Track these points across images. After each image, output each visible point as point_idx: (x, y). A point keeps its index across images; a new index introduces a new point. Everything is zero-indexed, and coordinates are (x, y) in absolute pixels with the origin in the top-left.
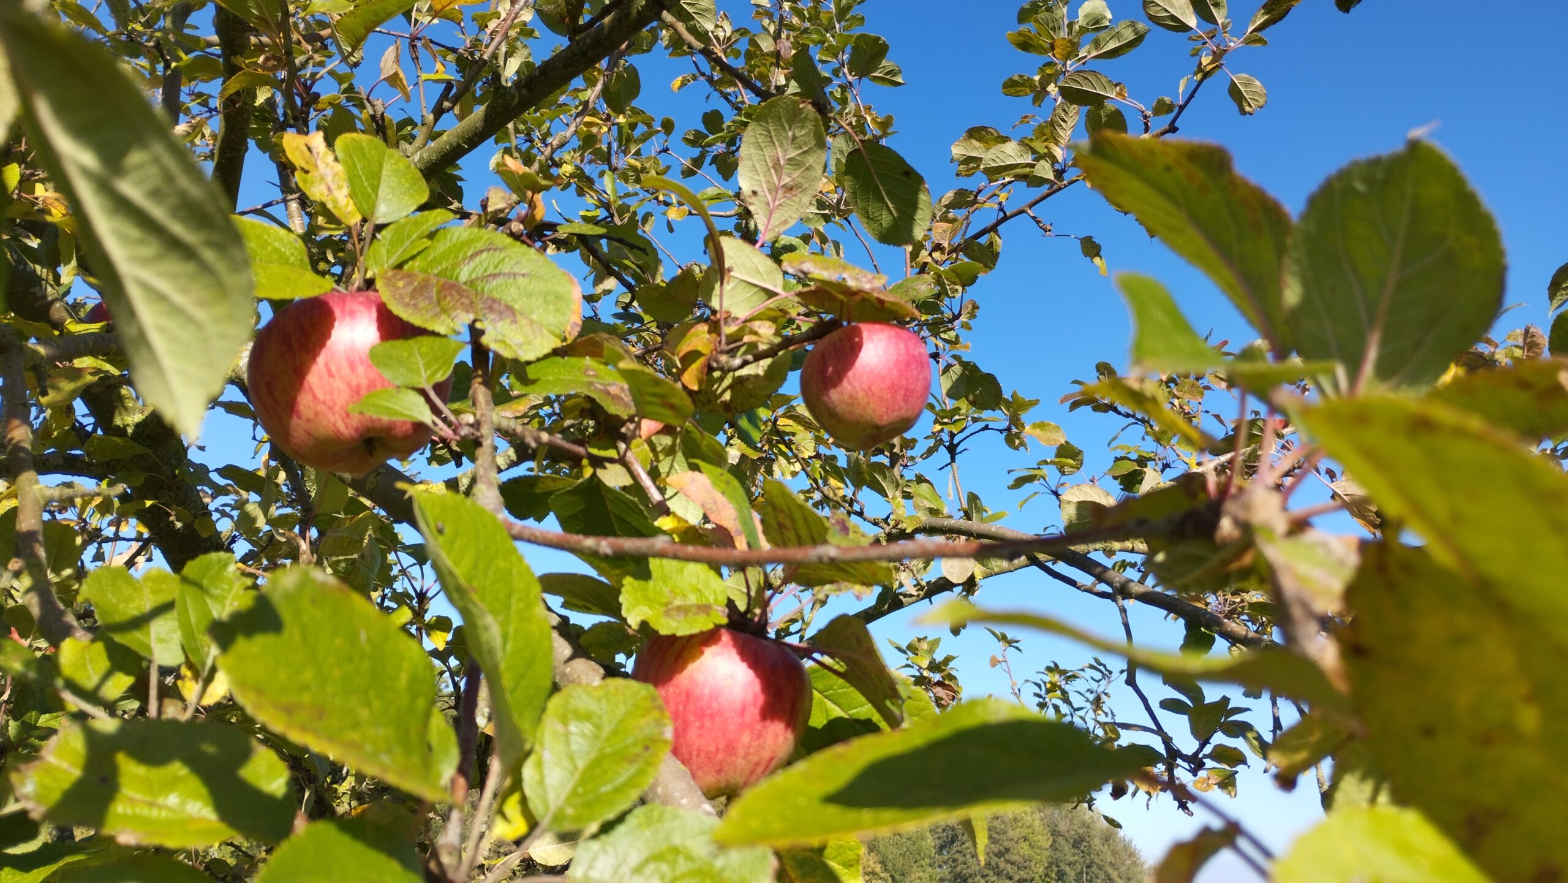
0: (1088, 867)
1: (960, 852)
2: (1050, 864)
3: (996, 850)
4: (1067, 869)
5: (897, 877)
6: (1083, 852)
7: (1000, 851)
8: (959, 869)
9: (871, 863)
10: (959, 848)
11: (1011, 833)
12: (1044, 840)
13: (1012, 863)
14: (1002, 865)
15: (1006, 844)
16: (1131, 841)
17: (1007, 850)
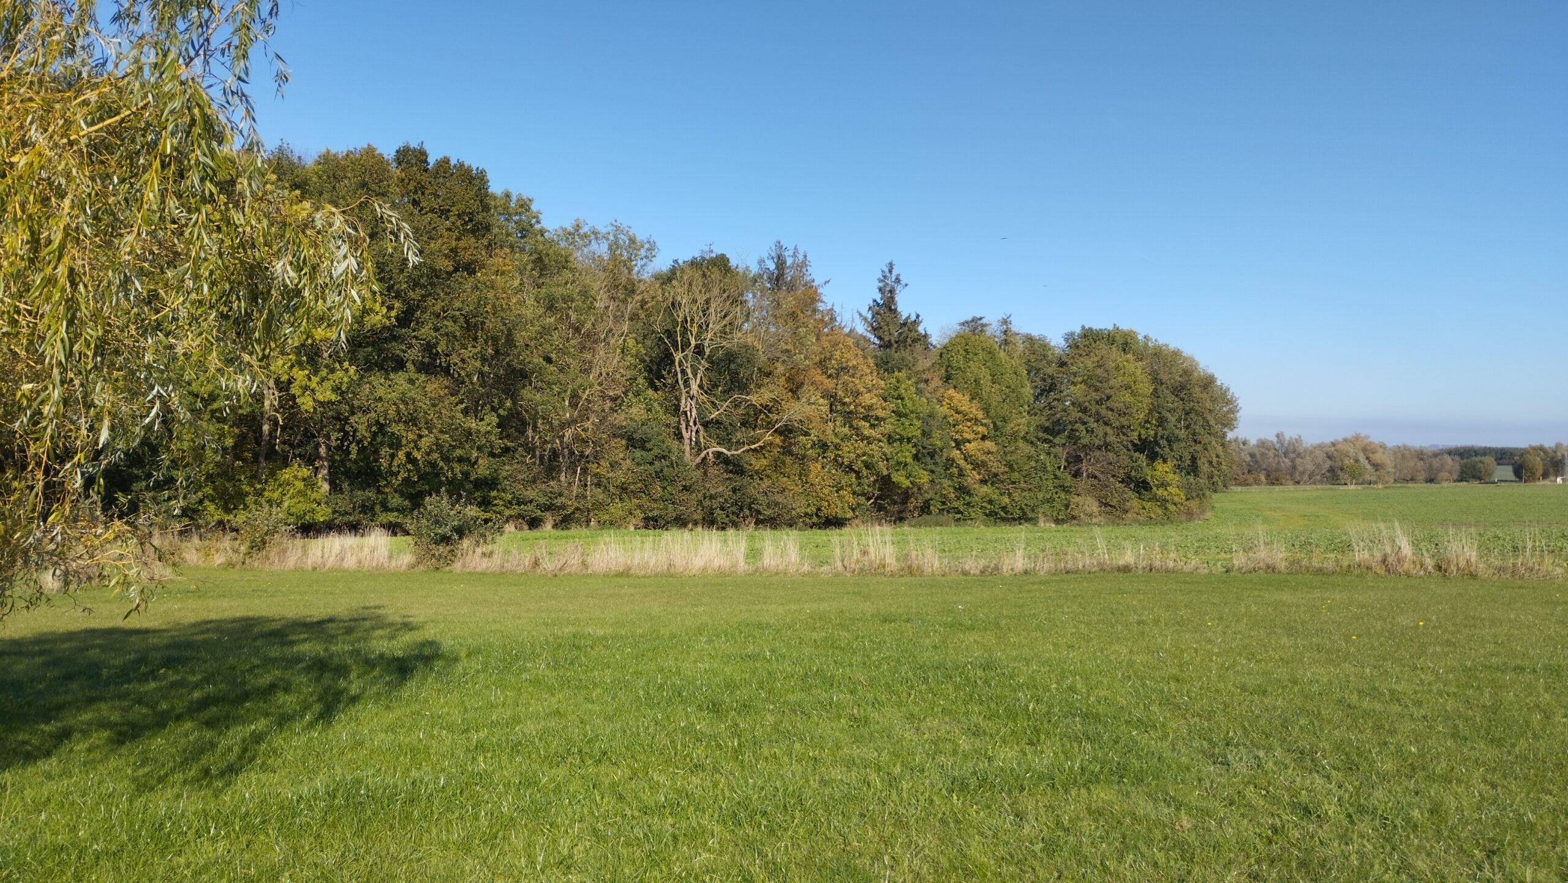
0: (1187, 414)
1: (1058, 400)
2: (1151, 411)
3: (1098, 398)
4: (1168, 415)
5: (999, 424)
6: (1182, 400)
7: (1101, 399)
8: (1058, 416)
9: (974, 410)
10: (1057, 397)
11: (1112, 382)
12: (1145, 387)
13: (1112, 410)
14: (1103, 412)
15: (1108, 391)
16: (1228, 389)
17: (1109, 398)
